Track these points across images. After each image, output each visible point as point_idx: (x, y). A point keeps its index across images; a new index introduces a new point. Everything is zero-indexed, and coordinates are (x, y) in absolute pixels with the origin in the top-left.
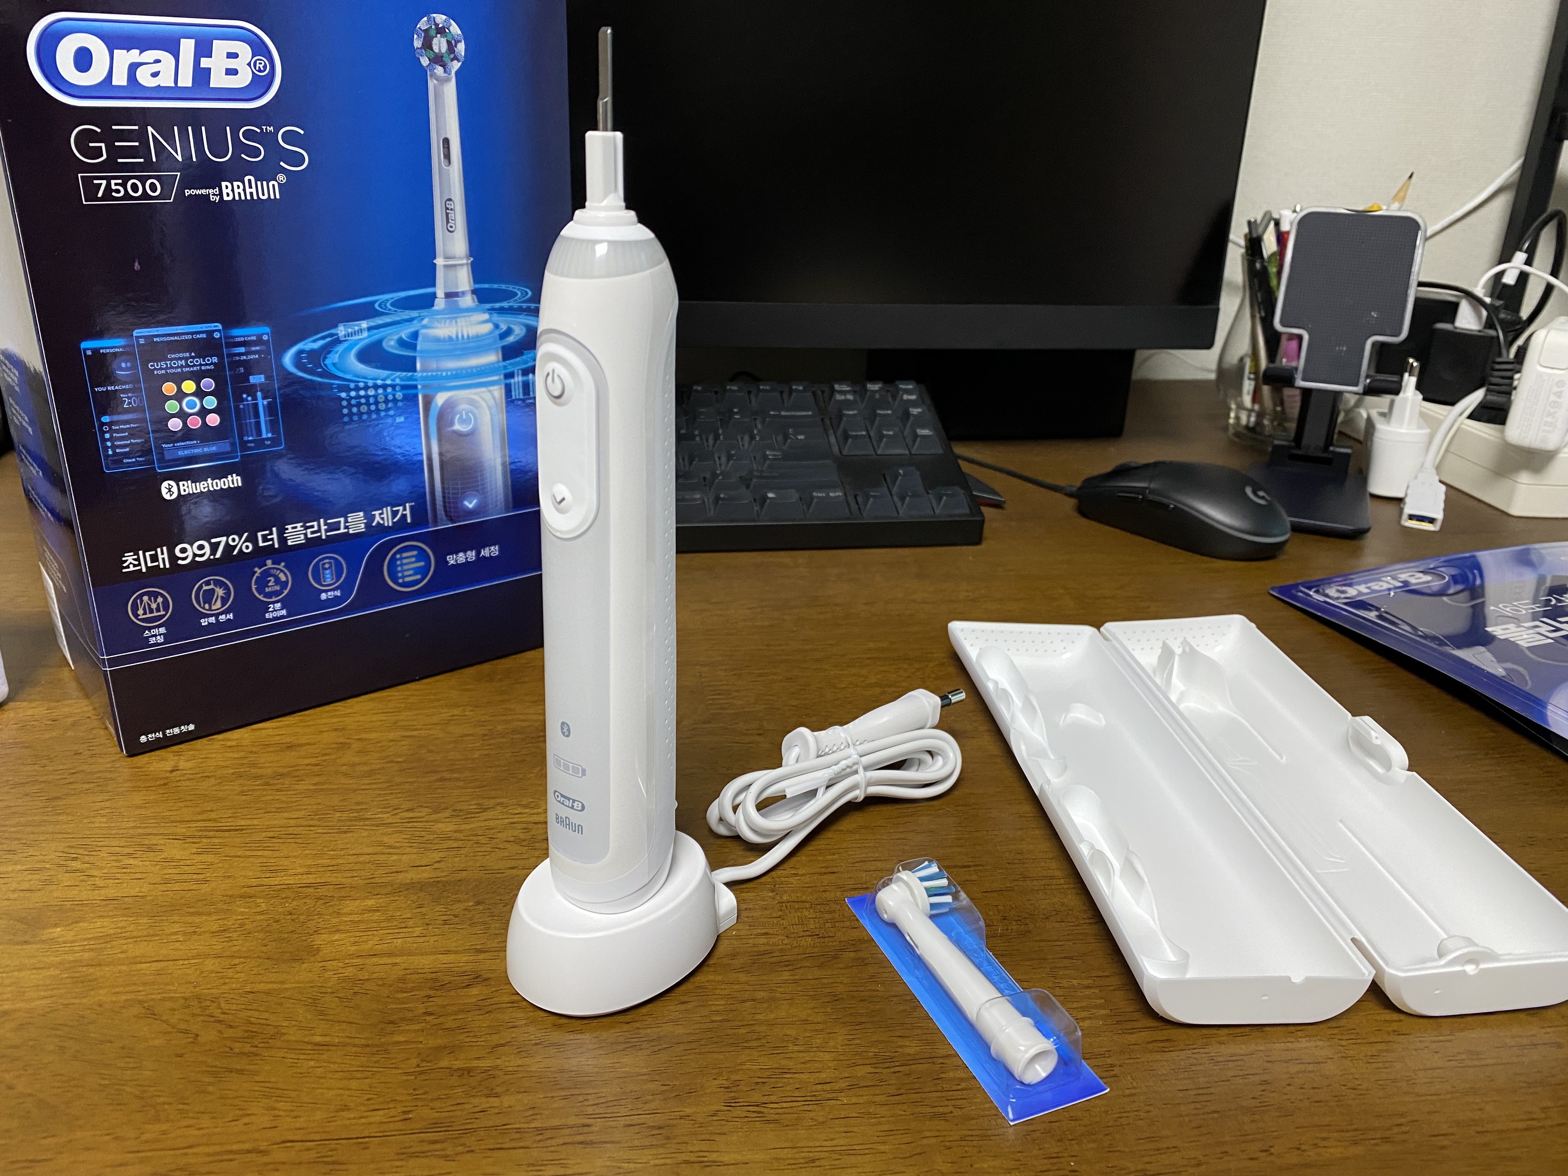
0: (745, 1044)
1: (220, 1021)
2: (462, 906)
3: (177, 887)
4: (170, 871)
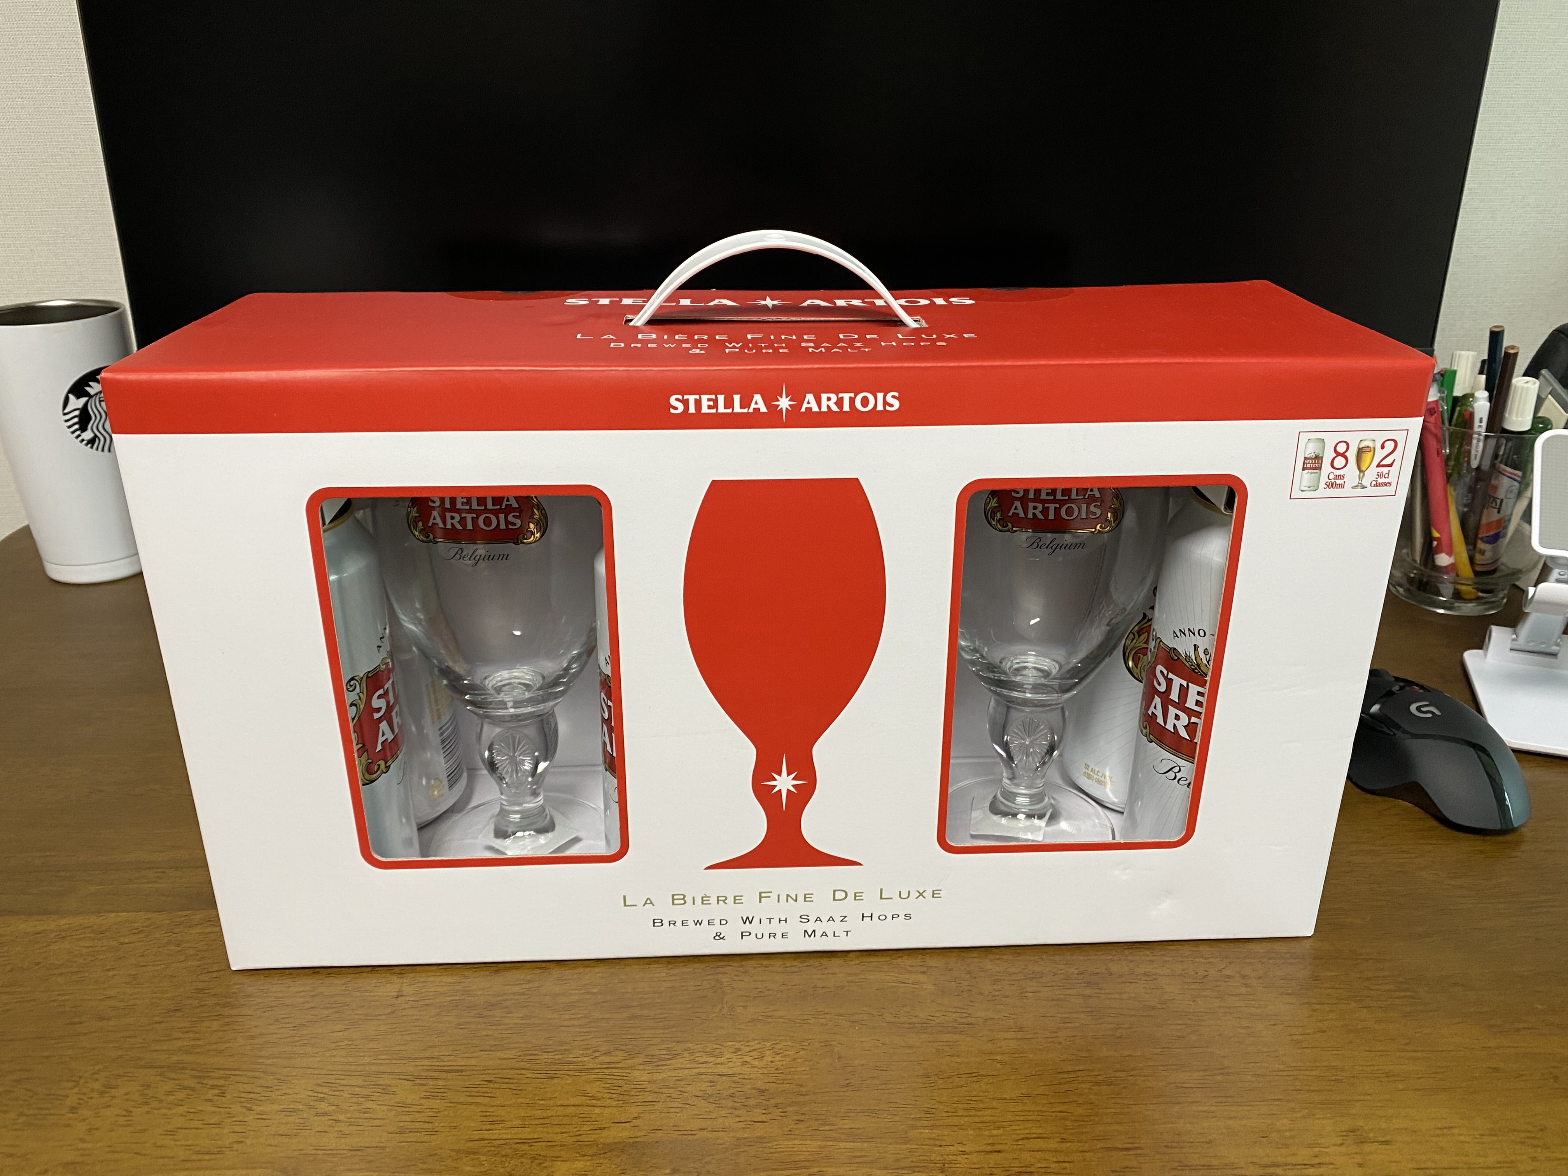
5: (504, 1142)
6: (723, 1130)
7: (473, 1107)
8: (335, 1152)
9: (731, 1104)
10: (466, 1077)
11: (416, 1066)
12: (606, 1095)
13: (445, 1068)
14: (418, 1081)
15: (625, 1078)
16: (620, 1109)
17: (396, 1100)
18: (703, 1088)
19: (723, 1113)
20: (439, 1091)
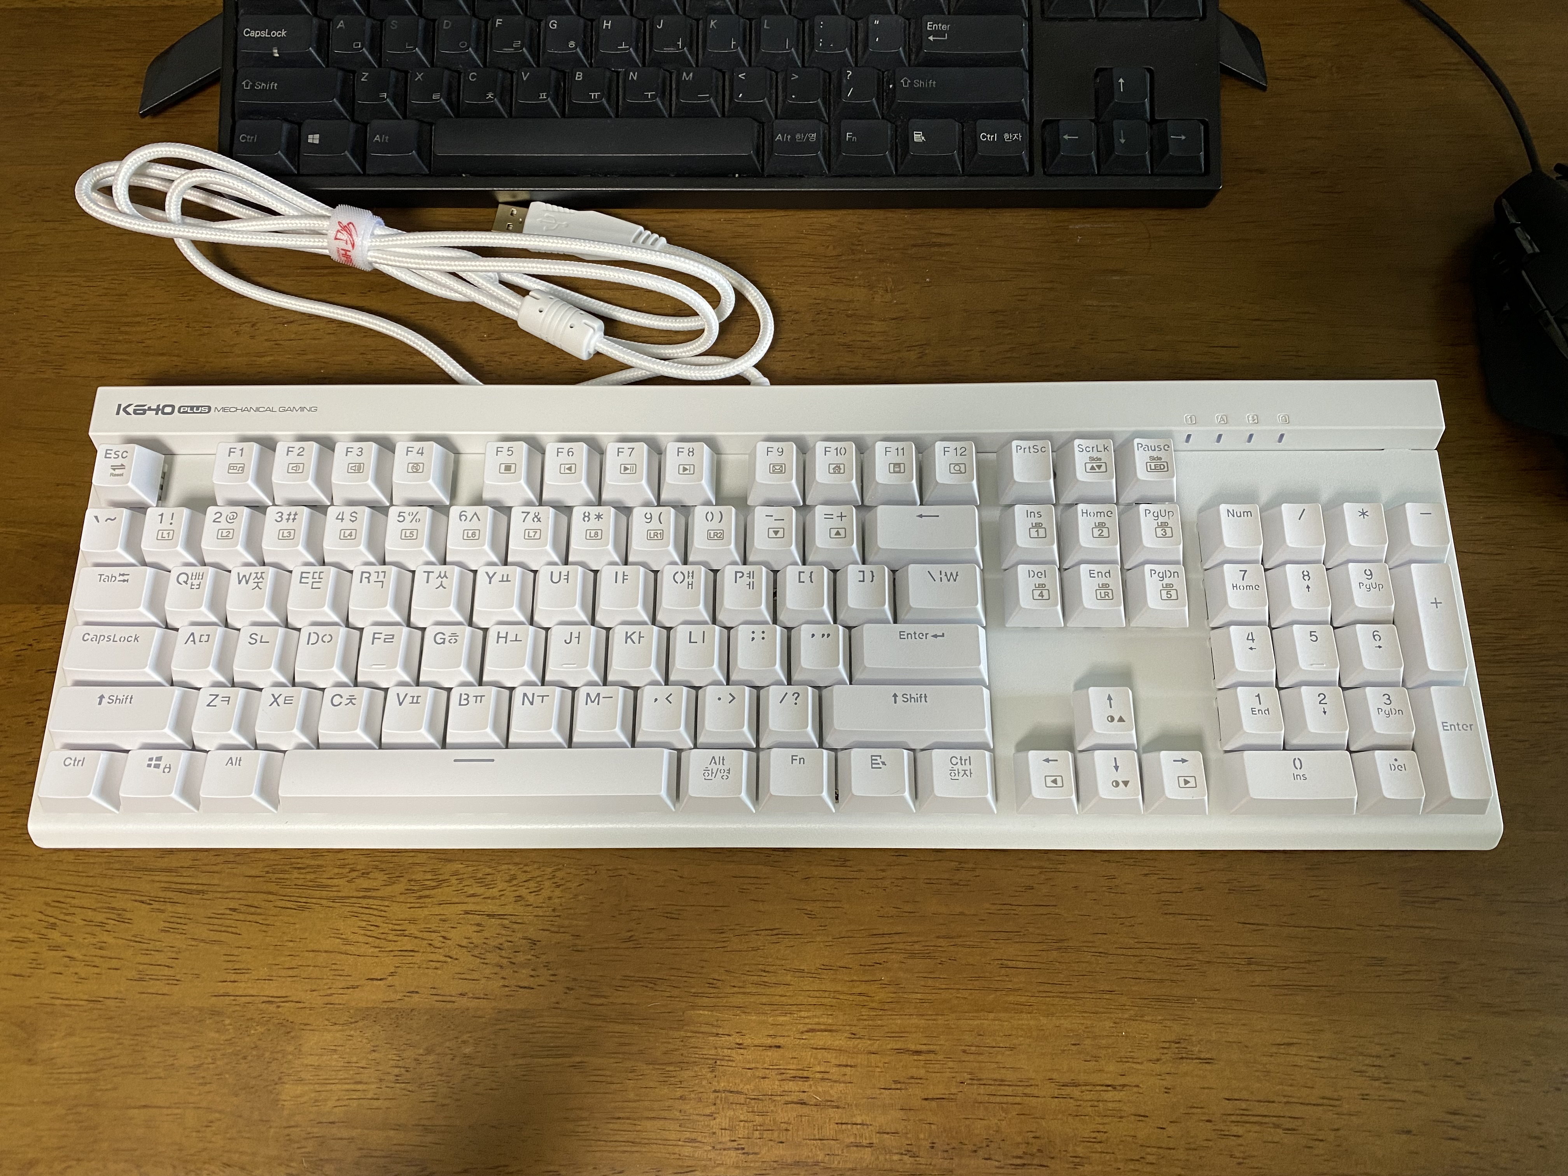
3: (151, 986)
4: (144, 959)
5: (248, 999)
6: (486, 997)
7: (216, 948)
8: (75, 1002)
9: (497, 959)
10: (208, 902)
11: (153, 881)
12: (362, 939)
13: (185, 886)
14: (156, 905)
15: (383, 914)
16: (376, 960)
17: (133, 933)
18: (468, 935)
19: (488, 971)
20: (179, 920)
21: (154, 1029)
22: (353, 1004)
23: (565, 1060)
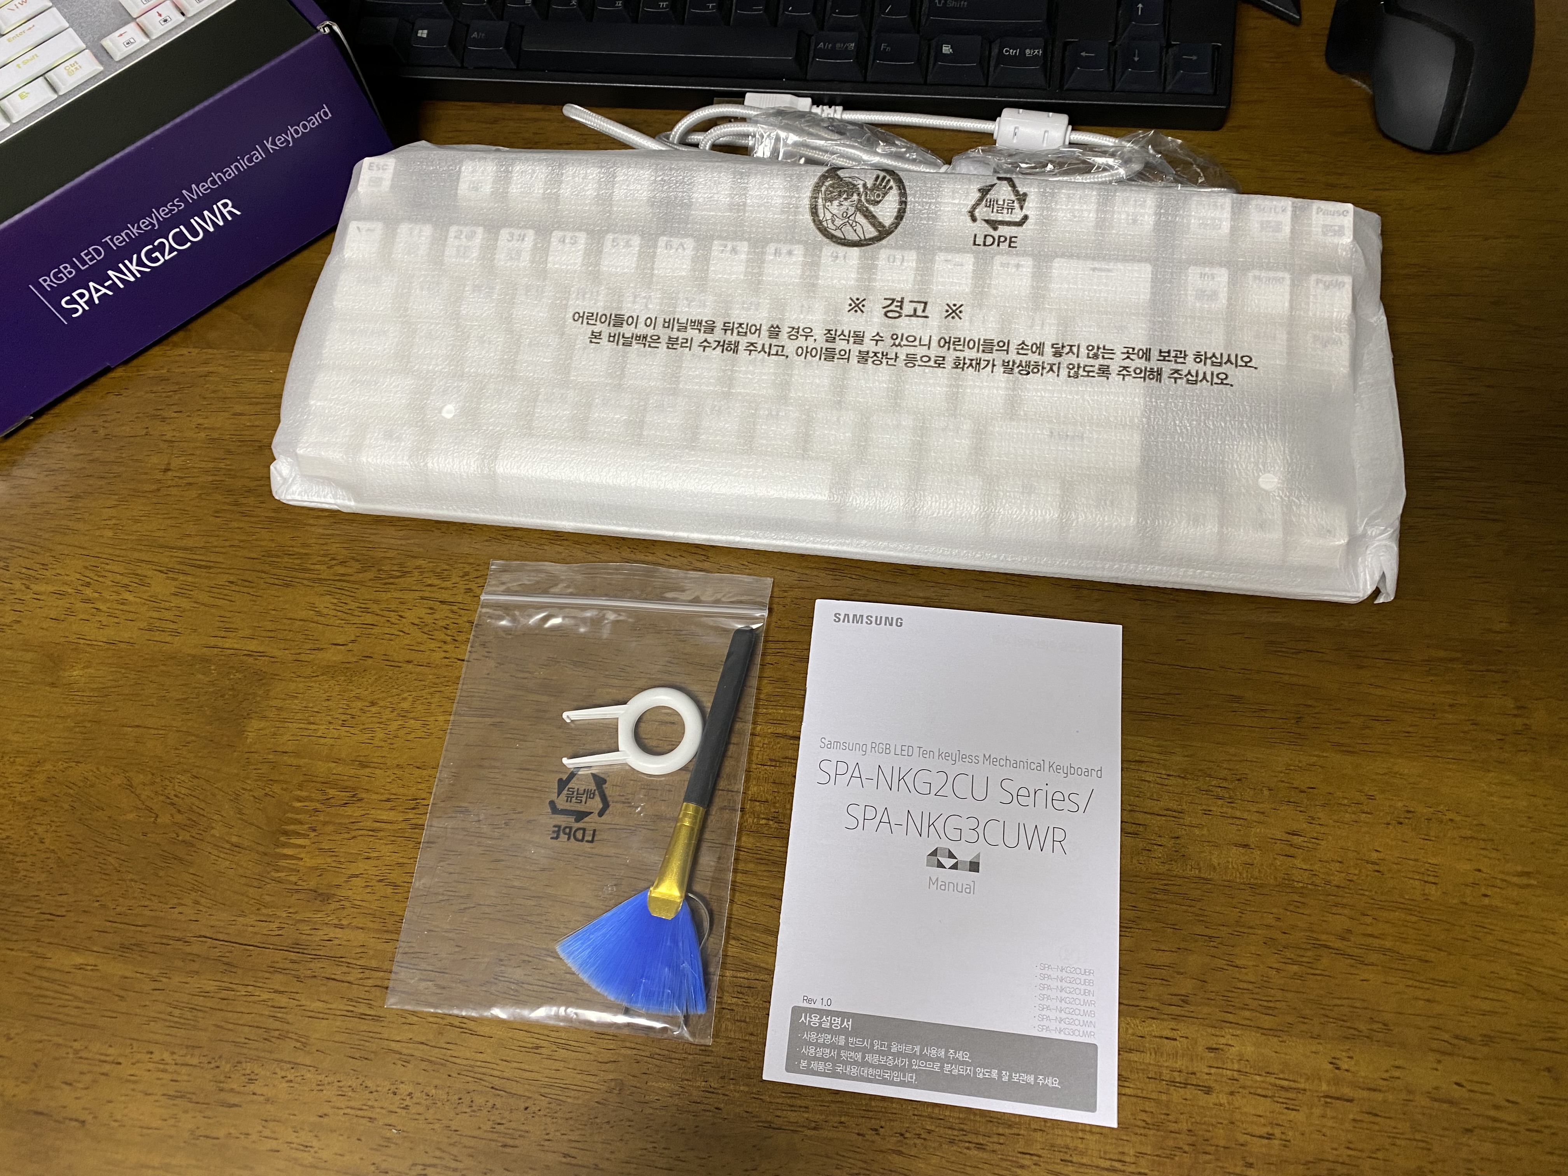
0: (529, 918)
1: (173, 804)
2: (359, 704)
3: (158, 636)
4: (155, 614)
21: (154, 668)
22: (317, 662)
23: (487, 719)
